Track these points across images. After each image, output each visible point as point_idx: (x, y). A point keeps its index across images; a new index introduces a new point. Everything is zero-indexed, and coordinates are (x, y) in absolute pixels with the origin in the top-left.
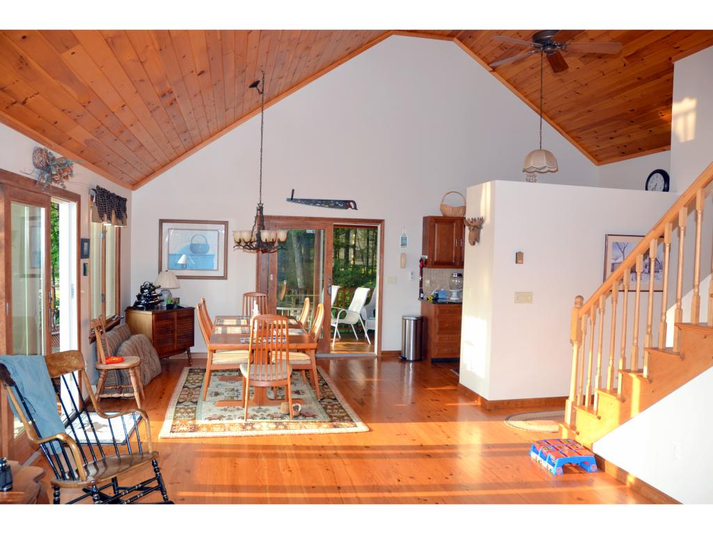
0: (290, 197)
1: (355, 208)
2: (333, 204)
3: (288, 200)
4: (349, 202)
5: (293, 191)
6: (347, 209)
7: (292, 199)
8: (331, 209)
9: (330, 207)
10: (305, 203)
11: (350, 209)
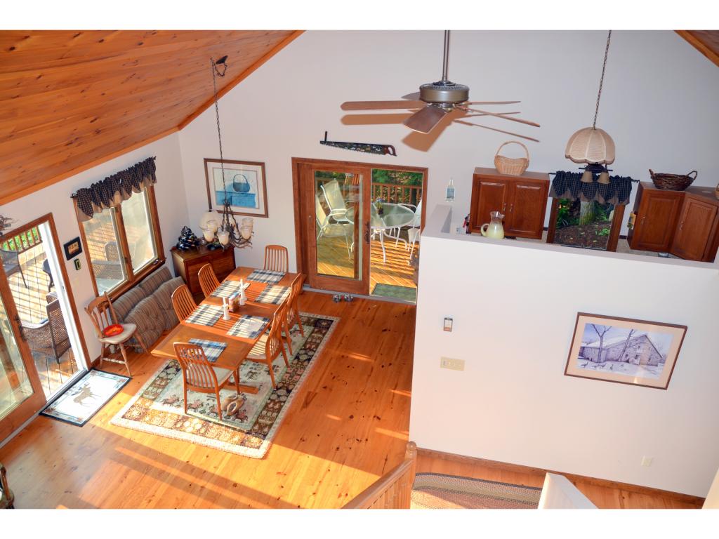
0: (324, 140)
1: (394, 154)
2: (369, 149)
3: (321, 142)
4: (387, 147)
5: (326, 133)
6: (385, 154)
7: (325, 142)
8: (367, 154)
9: (366, 151)
10: (340, 147)
11: (388, 155)
